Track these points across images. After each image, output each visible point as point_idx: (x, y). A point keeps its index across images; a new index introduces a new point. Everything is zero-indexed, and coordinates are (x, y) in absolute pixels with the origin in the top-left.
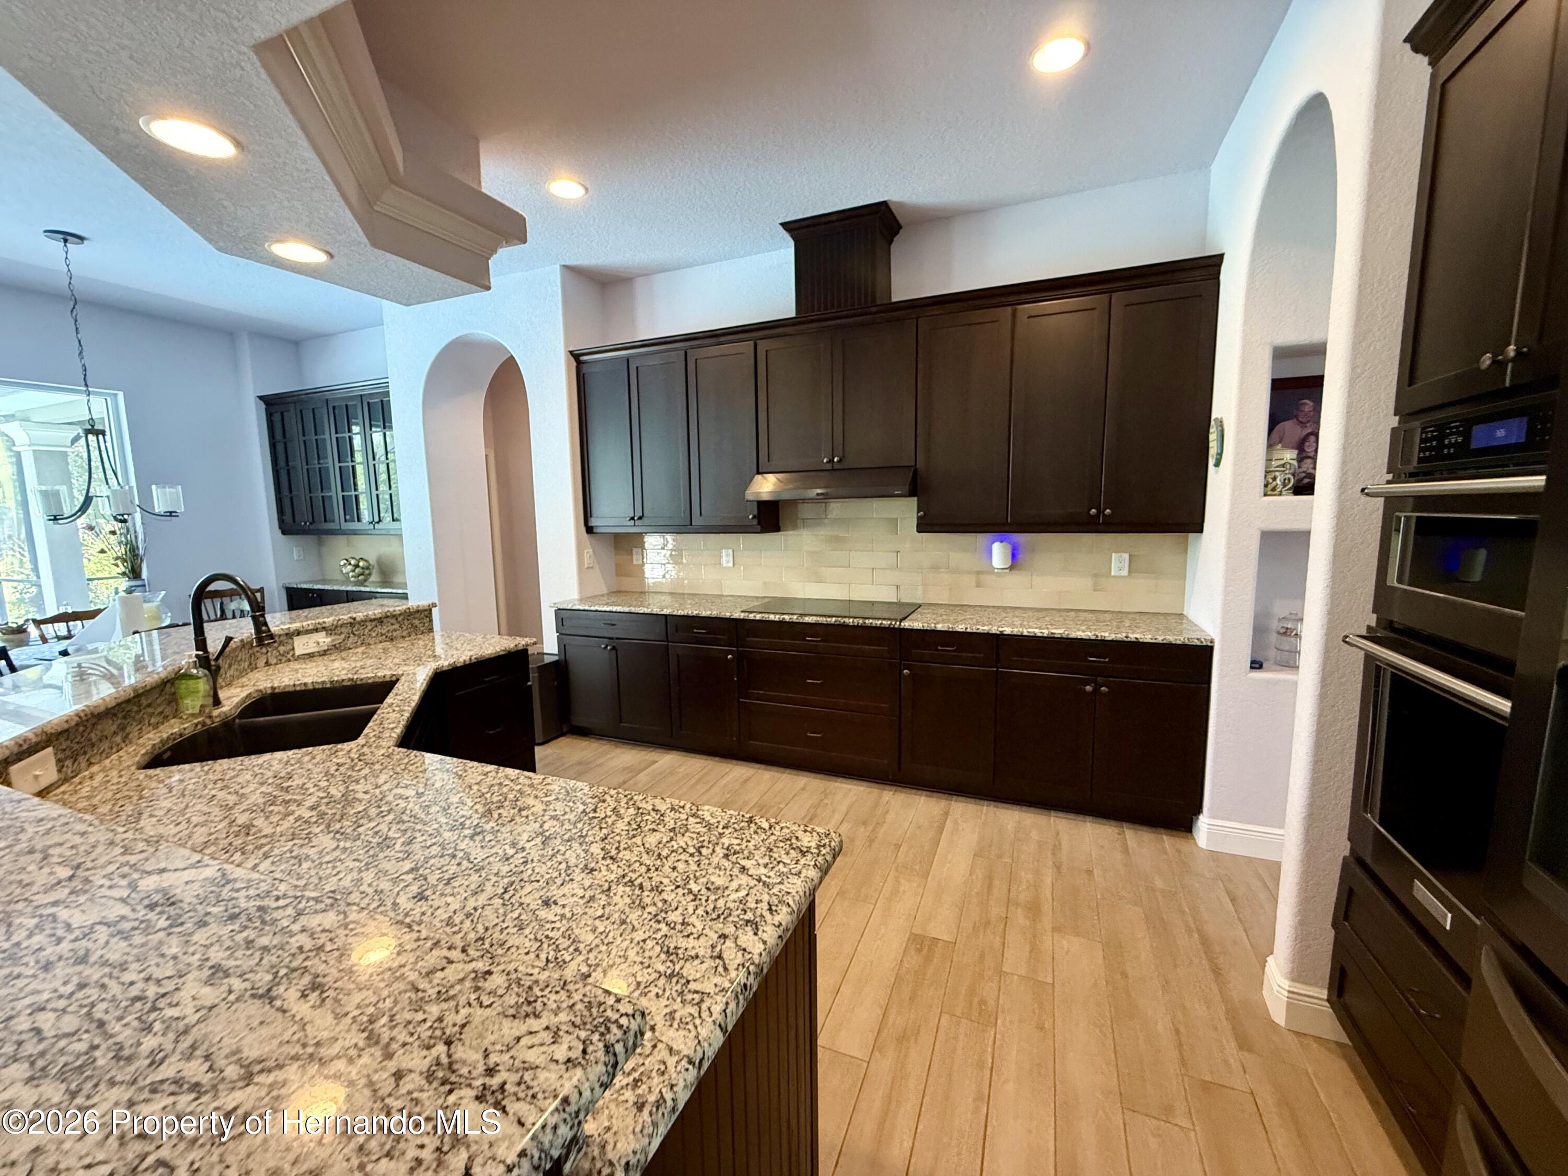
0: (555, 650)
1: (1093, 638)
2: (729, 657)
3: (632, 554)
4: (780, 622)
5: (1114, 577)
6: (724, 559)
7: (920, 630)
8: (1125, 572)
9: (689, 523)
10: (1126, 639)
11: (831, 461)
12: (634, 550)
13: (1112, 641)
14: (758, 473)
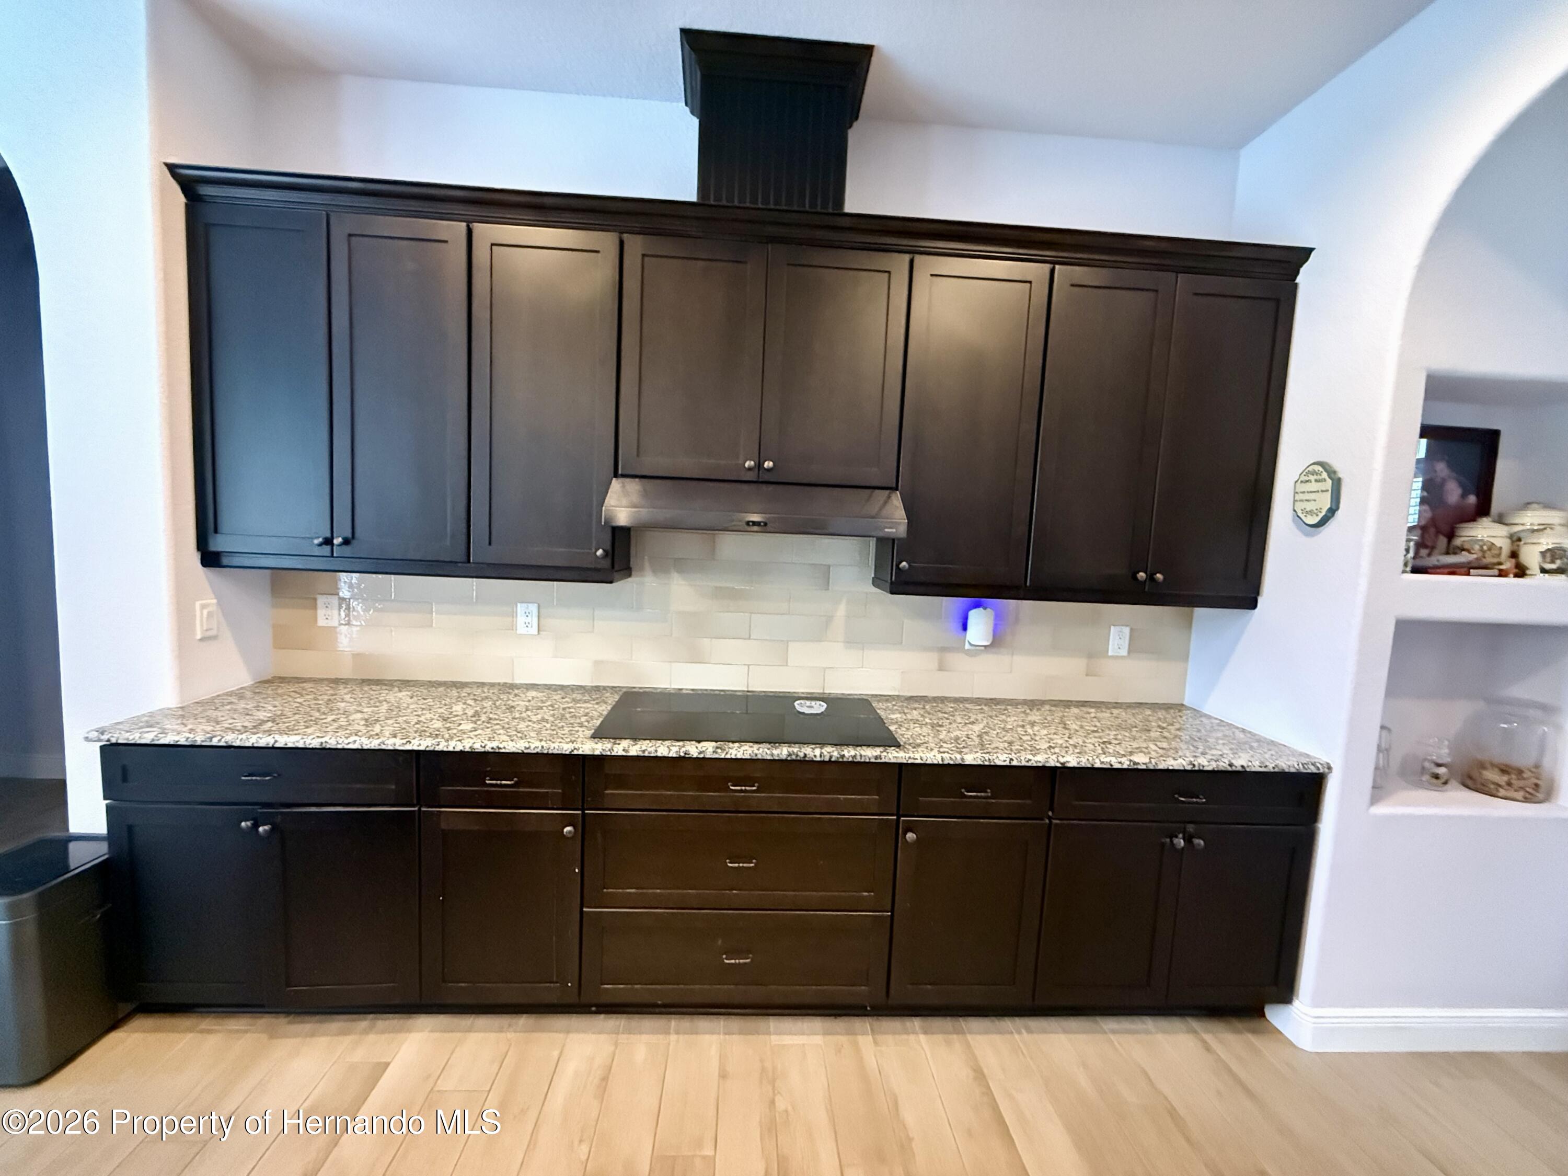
0: (100, 826)
1: (1189, 768)
2: (568, 829)
3: (315, 607)
4: (680, 759)
5: (1112, 657)
6: (521, 620)
7: (938, 765)
8: (1124, 652)
9: (464, 559)
10: (1229, 769)
11: (759, 465)
12: (321, 600)
13: (1213, 772)
14: (616, 475)
